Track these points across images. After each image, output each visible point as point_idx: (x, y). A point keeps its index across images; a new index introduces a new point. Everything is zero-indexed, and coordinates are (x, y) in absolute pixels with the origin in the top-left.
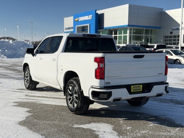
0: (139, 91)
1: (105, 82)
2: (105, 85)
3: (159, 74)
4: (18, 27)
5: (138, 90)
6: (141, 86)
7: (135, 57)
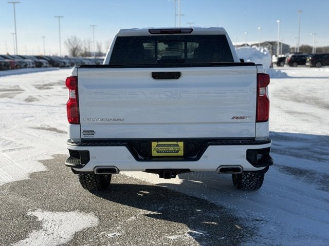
0: (175, 154)
1: (82, 131)
2: (83, 137)
3: (233, 118)
4: (278, 21)
5: (172, 152)
6: (181, 144)
7: (156, 76)
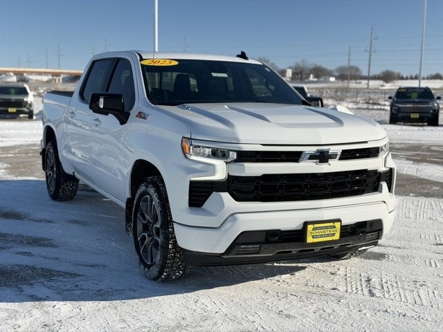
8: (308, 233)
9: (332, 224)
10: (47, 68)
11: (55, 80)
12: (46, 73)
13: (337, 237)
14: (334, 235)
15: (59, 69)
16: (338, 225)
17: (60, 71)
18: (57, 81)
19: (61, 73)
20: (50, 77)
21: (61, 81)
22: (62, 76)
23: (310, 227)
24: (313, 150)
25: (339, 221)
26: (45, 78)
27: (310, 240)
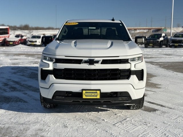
8: (83, 94)
9: (95, 91)
10: (146, 27)
11: (149, 32)
12: (146, 29)
13: (98, 97)
14: (97, 96)
15: (151, 27)
16: (98, 92)
17: (151, 28)
18: (150, 32)
19: (152, 29)
20: (147, 31)
21: (151, 32)
22: (152, 30)
23: (84, 92)
24: (87, 59)
25: (100, 90)
26: (145, 31)
27: (84, 97)
